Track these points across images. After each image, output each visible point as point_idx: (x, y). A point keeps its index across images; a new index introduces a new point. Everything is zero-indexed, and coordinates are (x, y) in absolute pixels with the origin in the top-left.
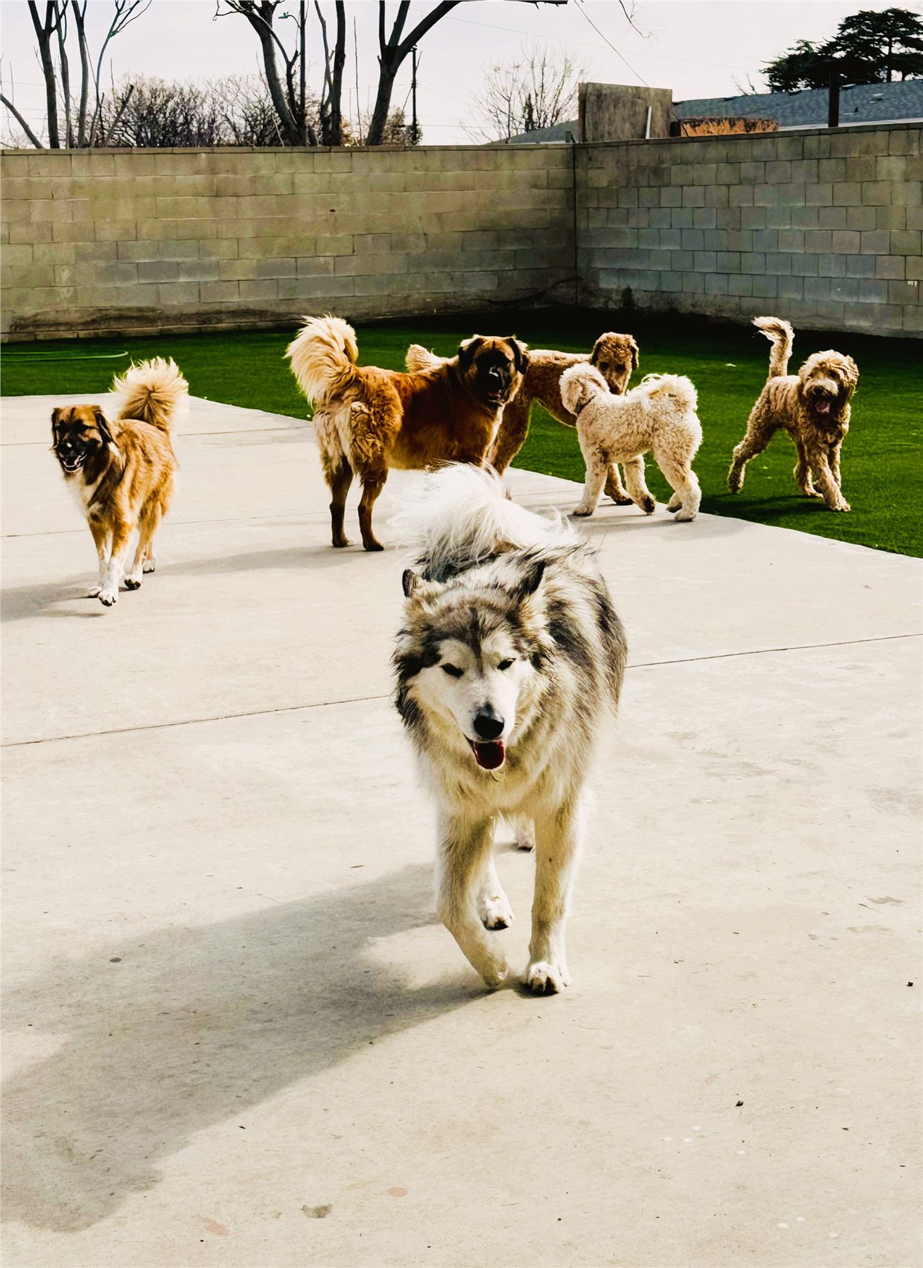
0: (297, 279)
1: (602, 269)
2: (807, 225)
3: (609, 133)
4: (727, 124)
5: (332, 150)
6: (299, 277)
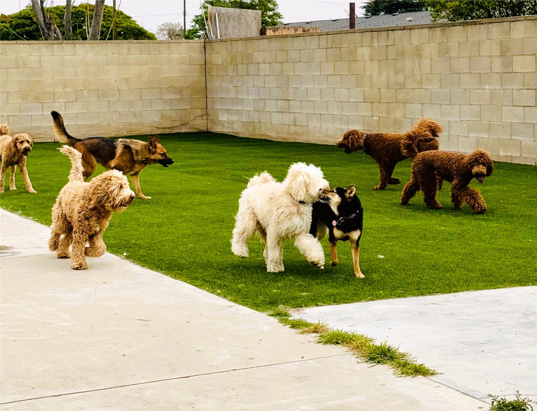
0: (43, 115)
1: (220, 109)
2: (322, 85)
3: (225, 35)
4: (293, 30)
5: (63, 43)
6: (44, 114)
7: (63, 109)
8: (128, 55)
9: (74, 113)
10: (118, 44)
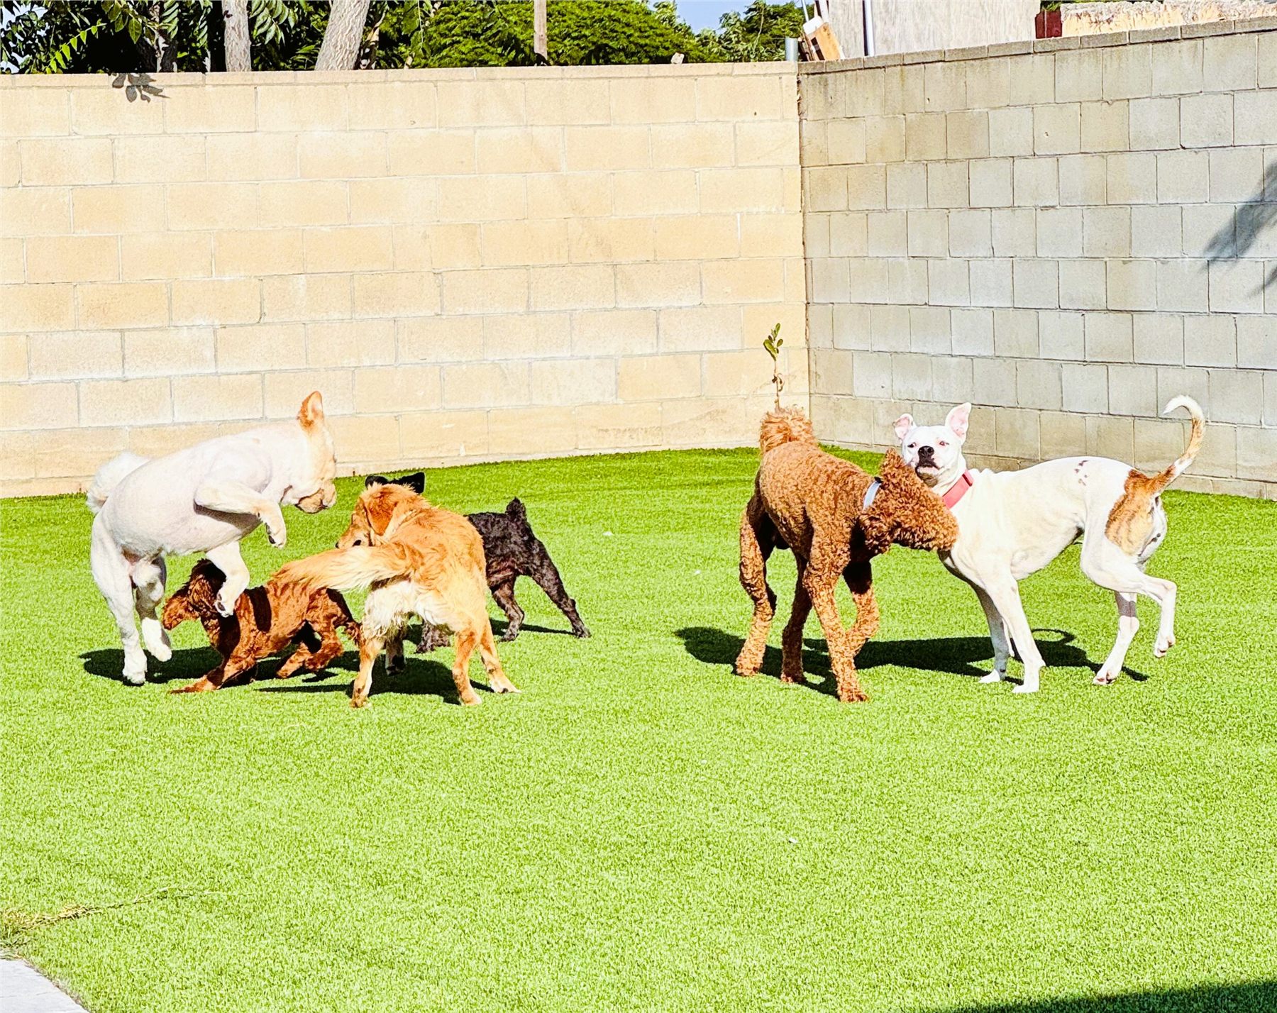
7: (209, 354)
8: (475, 129)
9: (251, 373)
10: (435, 83)
